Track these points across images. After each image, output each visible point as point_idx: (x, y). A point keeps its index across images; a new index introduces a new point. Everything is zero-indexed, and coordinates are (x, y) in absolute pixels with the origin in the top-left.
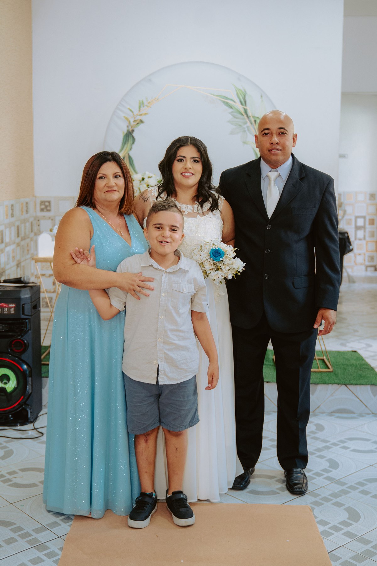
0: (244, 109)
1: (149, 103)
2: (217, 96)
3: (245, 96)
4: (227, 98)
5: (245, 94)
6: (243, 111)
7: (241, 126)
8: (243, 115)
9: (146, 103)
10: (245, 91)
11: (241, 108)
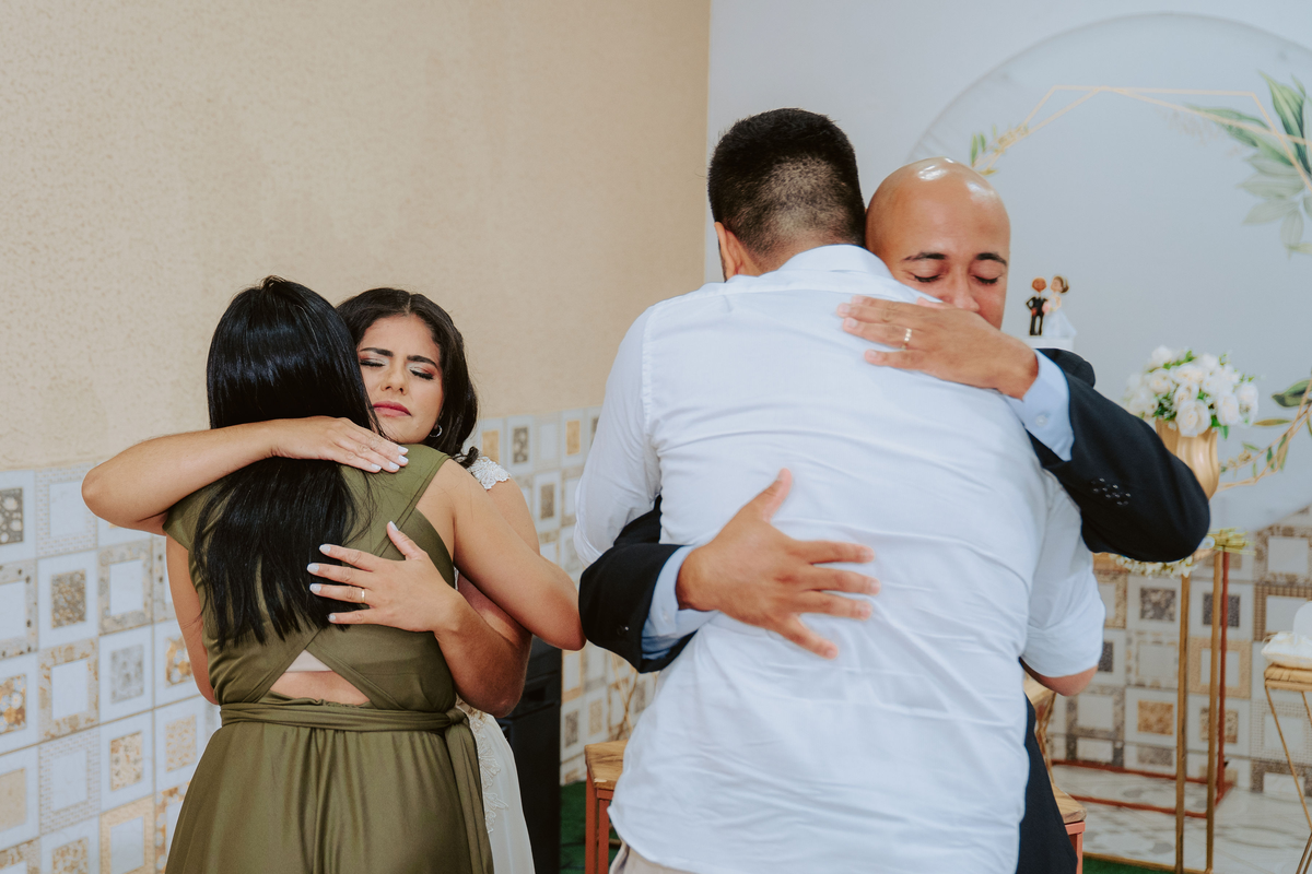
0: (1297, 145)
1: (1001, 141)
2: (1207, 111)
3: (1301, 108)
4: (1240, 117)
5: (1302, 102)
6: (1291, 154)
7: (1281, 196)
8: (1290, 164)
9: (990, 140)
10: (1303, 91)
11: (1286, 145)
